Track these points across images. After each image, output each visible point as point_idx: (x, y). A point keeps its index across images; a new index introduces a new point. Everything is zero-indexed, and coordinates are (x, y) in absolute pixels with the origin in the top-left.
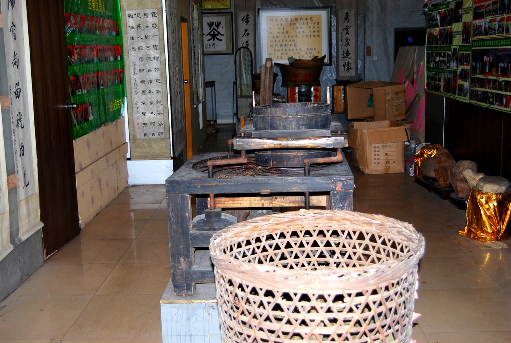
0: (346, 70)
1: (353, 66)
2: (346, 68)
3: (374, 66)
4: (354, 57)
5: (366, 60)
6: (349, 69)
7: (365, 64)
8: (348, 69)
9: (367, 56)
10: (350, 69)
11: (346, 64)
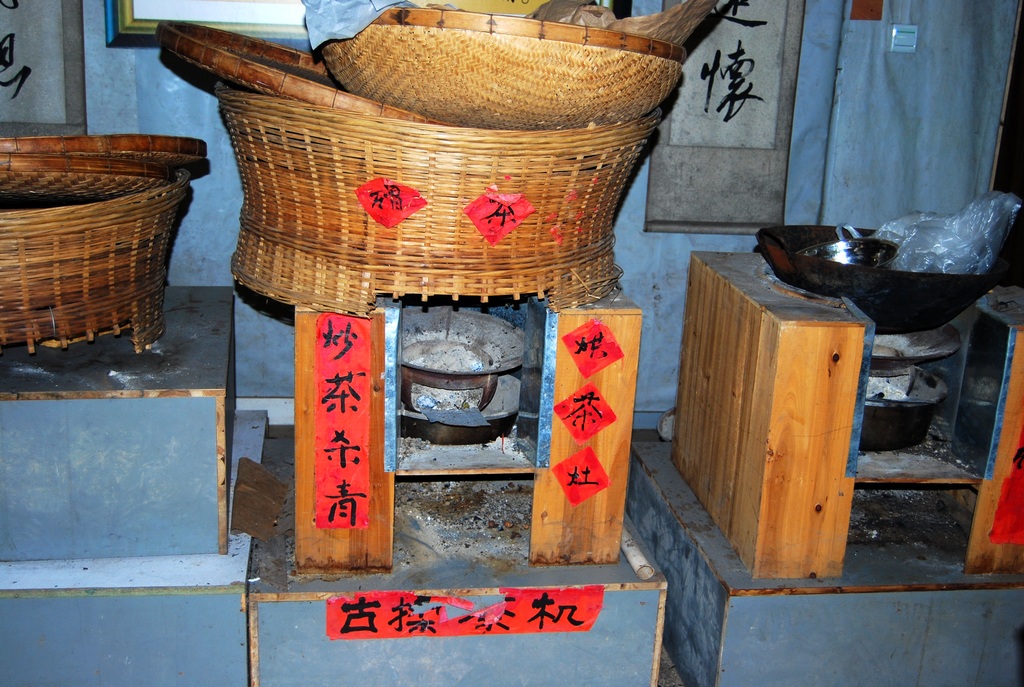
0: (715, 102)
1: (764, 79)
2: (722, 87)
3: (891, 82)
4: (776, 19)
5: (848, 39)
6: (738, 95)
7: (837, 70)
8: (732, 98)
9: (853, 17)
10: (745, 95)
11: (725, 62)
